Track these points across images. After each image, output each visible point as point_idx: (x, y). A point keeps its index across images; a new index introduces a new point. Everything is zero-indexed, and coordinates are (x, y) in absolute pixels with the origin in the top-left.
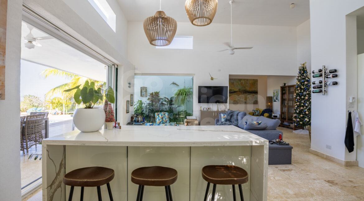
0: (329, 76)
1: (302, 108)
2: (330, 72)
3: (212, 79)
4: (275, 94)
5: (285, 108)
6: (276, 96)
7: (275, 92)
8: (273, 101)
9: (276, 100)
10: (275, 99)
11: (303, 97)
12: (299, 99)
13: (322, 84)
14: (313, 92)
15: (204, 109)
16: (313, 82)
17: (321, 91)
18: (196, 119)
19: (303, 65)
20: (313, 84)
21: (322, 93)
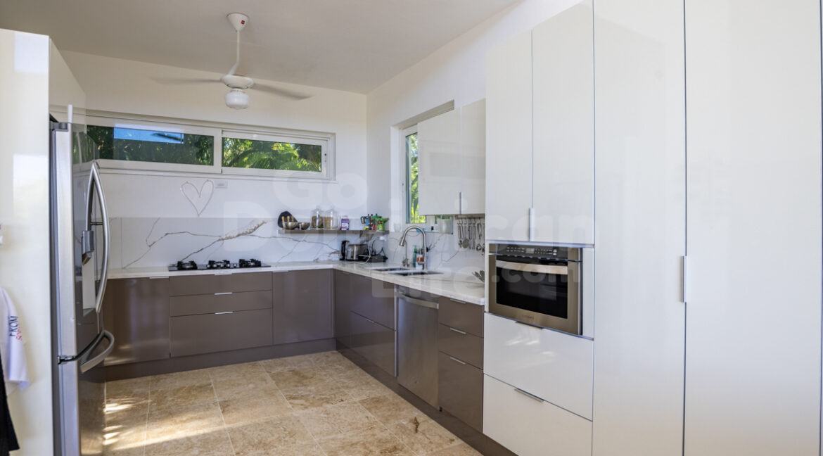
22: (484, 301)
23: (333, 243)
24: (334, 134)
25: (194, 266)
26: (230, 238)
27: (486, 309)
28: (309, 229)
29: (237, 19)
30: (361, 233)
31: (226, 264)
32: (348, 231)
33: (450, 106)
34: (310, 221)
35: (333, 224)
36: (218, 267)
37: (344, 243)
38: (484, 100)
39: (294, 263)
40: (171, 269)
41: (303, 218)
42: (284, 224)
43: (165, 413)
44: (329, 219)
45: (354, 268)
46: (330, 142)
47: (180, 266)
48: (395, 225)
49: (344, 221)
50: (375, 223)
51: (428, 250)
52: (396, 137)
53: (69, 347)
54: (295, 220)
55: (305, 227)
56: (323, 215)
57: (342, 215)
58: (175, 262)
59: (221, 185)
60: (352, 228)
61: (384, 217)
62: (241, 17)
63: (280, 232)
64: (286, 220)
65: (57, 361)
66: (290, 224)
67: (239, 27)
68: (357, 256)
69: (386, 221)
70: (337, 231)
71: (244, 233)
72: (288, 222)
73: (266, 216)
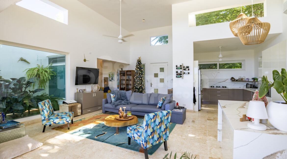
0: (186, 69)
1: (140, 85)
2: (187, 67)
3: (85, 60)
4: (111, 76)
5: (122, 85)
6: (112, 77)
7: (111, 74)
8: (108, 81)
9: (112, 80)
10: (110, 79)
11: (141, 78)
12: (139, 80)
13: (181, 73)
14: (176, 77)
15: (80, 91)
16: (176, 71)
17: (181, 77)
18: (77, 102)
19: (139, 58)
20: (176, 72)
21: (181, 78)
23: (245, 84)
24: (245, 60)
25: (214, 87)
26: (220, 82)
28: (238, 81)
29: (220, 47)
30: (252, 82)
31: (219, 87)
32: (248, 81)
34: (238, 79)
36: (218, 87)
37: (247, 84)
39: (234, 88)
40: (210, 87)
41: (236, 78)
42: (232, 80)
43: (208, 107)
44: (243, 79)
45: (249, 90)
46: (244, 62)
47: (211, 87)
50: (255, 79)
53: (200, 93)
54: (235, 79)
55: (237, 80)
56: (242, 78)
57: (247, 78)
58: (210, 86)
59: (219, 73)
60: (249, 81)
63: (231, 81)
64: (232, 79)
65: (199, 95)
66: (233, 80)
67: (220, 48)
68: (250, 87)
69: (257, 79)
70: (245, 81)
71: (223, 82)
72: (233, 79)
73: (228, 78)
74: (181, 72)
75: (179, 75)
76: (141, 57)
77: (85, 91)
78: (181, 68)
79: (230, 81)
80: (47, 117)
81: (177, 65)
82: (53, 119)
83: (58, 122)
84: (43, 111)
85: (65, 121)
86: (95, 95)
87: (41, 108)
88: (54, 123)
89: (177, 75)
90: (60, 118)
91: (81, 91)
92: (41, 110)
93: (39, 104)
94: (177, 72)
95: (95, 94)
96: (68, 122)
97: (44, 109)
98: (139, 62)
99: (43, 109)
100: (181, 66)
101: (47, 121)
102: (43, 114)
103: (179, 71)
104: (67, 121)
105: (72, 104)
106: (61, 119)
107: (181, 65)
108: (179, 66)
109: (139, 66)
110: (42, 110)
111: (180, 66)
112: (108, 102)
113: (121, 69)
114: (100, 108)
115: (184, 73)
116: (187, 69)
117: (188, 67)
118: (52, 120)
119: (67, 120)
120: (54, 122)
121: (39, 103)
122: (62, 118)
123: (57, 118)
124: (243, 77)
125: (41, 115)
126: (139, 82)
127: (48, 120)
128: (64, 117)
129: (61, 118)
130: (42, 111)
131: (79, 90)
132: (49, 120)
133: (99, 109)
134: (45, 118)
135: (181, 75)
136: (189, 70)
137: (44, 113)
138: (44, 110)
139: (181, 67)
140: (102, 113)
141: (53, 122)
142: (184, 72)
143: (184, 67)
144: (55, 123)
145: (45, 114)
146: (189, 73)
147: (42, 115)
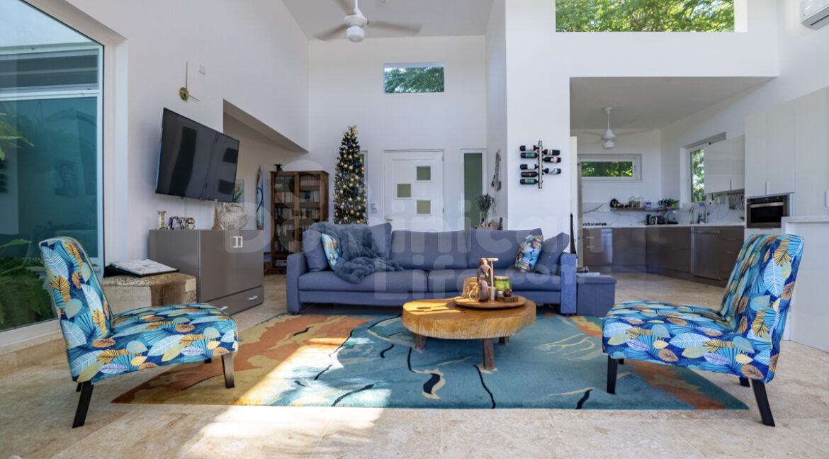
0: (551, 160)
2: (553, 154)
3: (185, 94)
13: (536, 171)
14: (523, 182)
15: (171, 223)
16: (523, 165)
17: (536, 182)
18: (177, 271)
19: (351, 130)
20: (522, 169)
21: (536, 185)
22: (744, 224)
23: (643, 216)
24: (640, 155)
26: (586, 212)
27: (745, 227)
28: (628, 208)
29: (608, 110)
30: (659, 210)
31: (589, 224)
32: (650, 209)
33: (723, 136)
34: (628, 204)
35: (641, 205)
37: (648, 216)
38: (744, 136)
41: (623, 201)
42: (613, 206)
44: (639, 202)
46: (638, 160)
48: (683, 204)
49: (648, 203)
50: (668, 204)
51: (708, 214)
52: (683, 154)
54: (620, 204)
56: (636, 200)
57: (647, 200)
60: (653, 208)
61: (675, 199)
62: (610, 109)
63: (612, 210)
66: (616, 206)
68: (657, 221)
69: (677, 202)
70: (644, 209)
71: (593, 211)
72: (614, 204)
73: (602, 201)
74: (536, 167)
75: (532, 176)
76: (355, 127)
77: (190, 226)
78: (537, 156)
79: (608, 209)
80: (103, 331)
81: (524, 147)
82: (143, 340)
83: (177, 354)
84: (75, 292)
85: (213, 345)
86: (239, 244)
87: (65, 277)
88: (150, 359)
89: (523, 176)
90: (185, 330)
91: (176, 225)
92: (66, 285)
93: (45, 250)
94: (524, 167)
95: (241, 237)
96: (229, 346)
97: (82, 281)
98: (350, 143)
99: (75, 280)
100: (535, 148)
101: (108, 352)
102: (79, 315)
103: (531, 164)
104: (223, 345)
105: (162, 277)
106: (189, 337)
107: (537, 146)
108: (529, 147)
109: (353, 155)
110: (73, 286)
111: (533, 148)
112: (311, 266)
113: (276, 167)
114: (255, 297)
115: (546, 171)
116: (555, 159)
117: (556, 153)
118: (136, 346)
119: (224, 339)
120: (152, 353)
121: (50, 241)
122: (198, 329)
123: (170, 332)
124: (638, 198)
125: (64, 317)
126: (353, 209)
127: (112, 347)
128: (210, 324)
129: (192, 332)
130: (73, 296)
131: (168, 219)
132: (120, 343)
133: (251, 301)
134: (91, 335)
135: (537, 178)
136: (559, 160)
137: (85, 305)
138: (84, 287)
139: (536, 151)
140: (283, 314)
141: (144, 354)
142: (544, 168)
143: (545, 152)
144: (158, 360)
145: (91, 313)
146: (559, 171)
147: (72, 320)
